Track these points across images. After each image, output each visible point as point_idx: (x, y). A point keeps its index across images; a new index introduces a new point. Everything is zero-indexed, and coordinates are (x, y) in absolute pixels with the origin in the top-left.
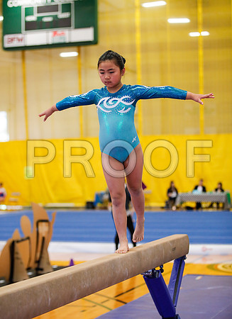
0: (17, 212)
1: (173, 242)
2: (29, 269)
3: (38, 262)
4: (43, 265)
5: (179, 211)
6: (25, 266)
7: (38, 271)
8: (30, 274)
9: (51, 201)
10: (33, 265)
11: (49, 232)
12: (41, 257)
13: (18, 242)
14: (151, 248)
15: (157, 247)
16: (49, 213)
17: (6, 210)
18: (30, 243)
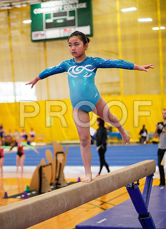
0: (43, 147)
1: (145, 165)
2: (51, 184)
3: (57, 179)
4: (61, 181)
5: (148, 144)
6: (49, 182)
7: (57, 186)
8: (52, 187)
9: (65, 139)
10: (54, 181)
11: (64, 160)
12: (59, 176)
13: (44, 166)
14: (131, 169)
15: (135, 168)
16: (64, 148)
17: (36, 146)
18: (52, 167)
